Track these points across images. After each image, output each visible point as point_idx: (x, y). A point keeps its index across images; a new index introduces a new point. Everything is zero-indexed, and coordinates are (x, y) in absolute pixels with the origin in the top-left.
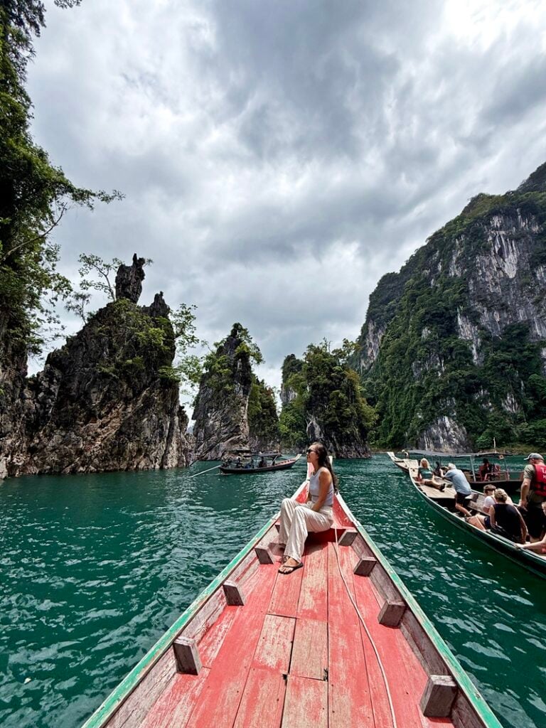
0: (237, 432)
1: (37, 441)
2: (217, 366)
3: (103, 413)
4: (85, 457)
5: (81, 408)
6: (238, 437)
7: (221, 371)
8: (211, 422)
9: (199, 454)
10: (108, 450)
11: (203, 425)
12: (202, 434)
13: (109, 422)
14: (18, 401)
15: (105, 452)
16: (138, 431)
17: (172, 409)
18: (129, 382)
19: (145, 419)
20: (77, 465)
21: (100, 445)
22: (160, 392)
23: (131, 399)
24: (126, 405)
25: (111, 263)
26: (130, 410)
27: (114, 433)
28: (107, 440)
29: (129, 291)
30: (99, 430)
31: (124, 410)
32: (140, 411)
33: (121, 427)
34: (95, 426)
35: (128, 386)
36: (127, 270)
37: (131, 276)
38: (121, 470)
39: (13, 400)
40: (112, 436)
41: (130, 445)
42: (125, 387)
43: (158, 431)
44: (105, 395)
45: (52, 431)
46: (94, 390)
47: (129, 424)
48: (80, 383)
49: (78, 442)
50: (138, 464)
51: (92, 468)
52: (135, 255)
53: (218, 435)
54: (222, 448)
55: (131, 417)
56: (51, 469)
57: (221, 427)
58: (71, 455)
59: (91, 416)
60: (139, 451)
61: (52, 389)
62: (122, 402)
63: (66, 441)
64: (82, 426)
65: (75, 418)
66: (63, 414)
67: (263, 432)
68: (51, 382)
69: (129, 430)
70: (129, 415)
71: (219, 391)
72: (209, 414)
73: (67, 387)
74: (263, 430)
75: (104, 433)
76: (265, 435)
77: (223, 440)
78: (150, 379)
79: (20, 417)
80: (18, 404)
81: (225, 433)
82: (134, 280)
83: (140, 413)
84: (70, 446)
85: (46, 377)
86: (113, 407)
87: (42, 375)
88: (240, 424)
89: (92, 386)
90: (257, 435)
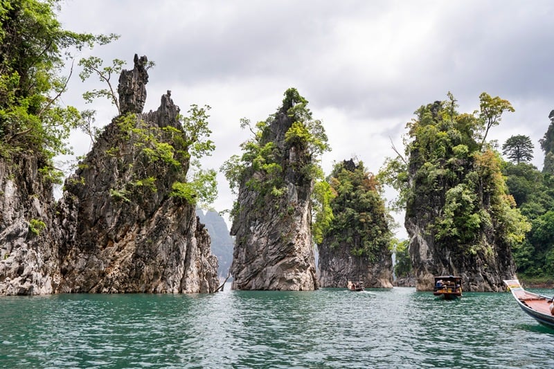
0: (290, 252)
1: (67, 264)
2: (260, 158)
3: (119, 236)
4: (108, 279)
5: (99, 232)
6: (292, 259)
7: (266, 166)
8: (255, 239)
9: (240, 281)
10: (127, 273)
11: (245, 243)
12: (243, 255)
13: (125, 245)
14: (52, 230)
15: (124, 275)
16: (153, 254)
17: (188, 230)
18: (140, 202)
19: (160, 242)
20: (100, 286)
21: (119, 268)
22: (174, 212)
23: (144, 221)
24: (140, 227)
25: (112, 65)
26: (144, 232)
27: (130, 256)
28: (125, 263)
29: (133, 101)
30: (117, 254)
31: (139, 232)
32: (154, 233)
33: (137, 250)
34: (112, 249)
35: (140, 208)
36: (129, 77)
37: (134, 83)
38: (140, 292)
39: (49, 229)
40: (130, 259)
41: (146, 268)
42: (137, 208)
43: (174, 253)
44: (119, 219)
45: (77, 254)
46: (109, 214)
47: (144, 246)
48: (95, 207)
49: (100, 264)
50: (156, 287)
51: (115, 290)
52: (136, 56)
53: (265, 256)
54: (270, 275)
55: (146, 239)
56: (80, 289)
57: (267, 246)
58: (95, 277)
59: (109, 240)
60: (156, 274)
61: (72, 215)
62: (135, 225)
63: (90, 265)
64: (101, 250)
65: (95, 242)
66: (85, 238)
67: (361, 251)
68: (71, 208)
69: (144, 254)
70: (144, 237)
71: (264, 195)
72: (252, 228)
73: (85, 212)
74: (361, 247)
75: (121, 256)
76: (364, 255)
77: (271, 263)
78: (162, 198)
79: (55, 244)
80: (52, 232)
81: (273, 254)
82: (137, 86)
83: (155, 235)
84: (93, 269)
85: (66, 203)
86: (127, 230)
87: (63, 202)
88: (294, 241)
89: (106, 210)
90: (352, 255)
